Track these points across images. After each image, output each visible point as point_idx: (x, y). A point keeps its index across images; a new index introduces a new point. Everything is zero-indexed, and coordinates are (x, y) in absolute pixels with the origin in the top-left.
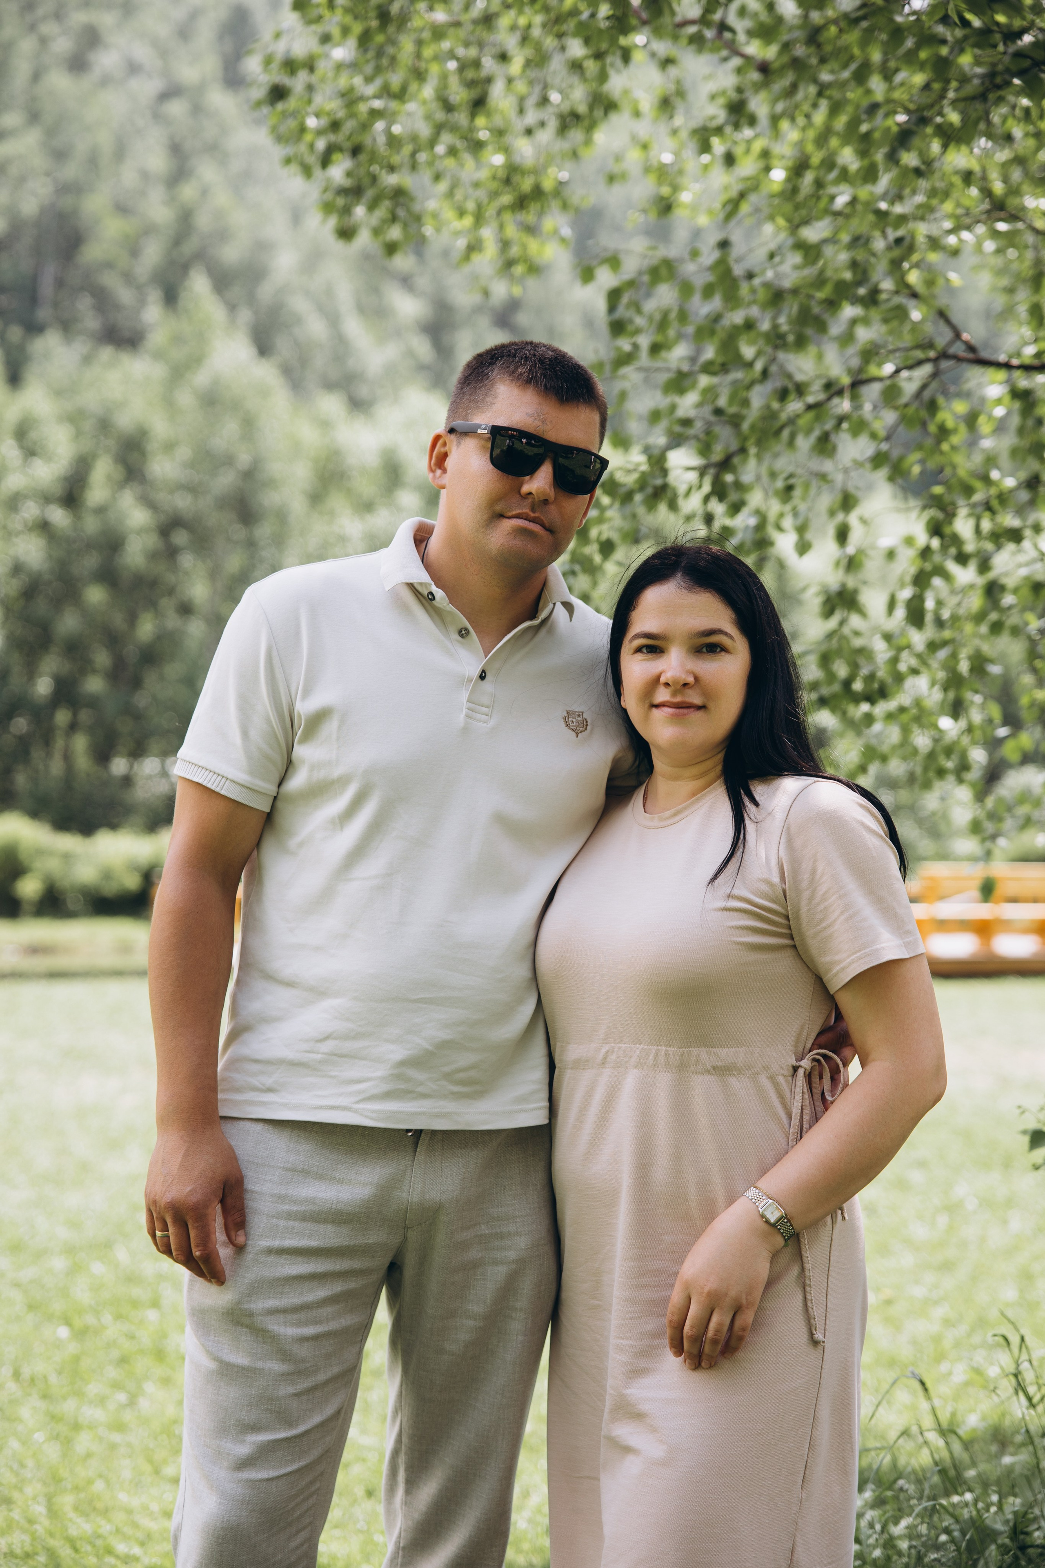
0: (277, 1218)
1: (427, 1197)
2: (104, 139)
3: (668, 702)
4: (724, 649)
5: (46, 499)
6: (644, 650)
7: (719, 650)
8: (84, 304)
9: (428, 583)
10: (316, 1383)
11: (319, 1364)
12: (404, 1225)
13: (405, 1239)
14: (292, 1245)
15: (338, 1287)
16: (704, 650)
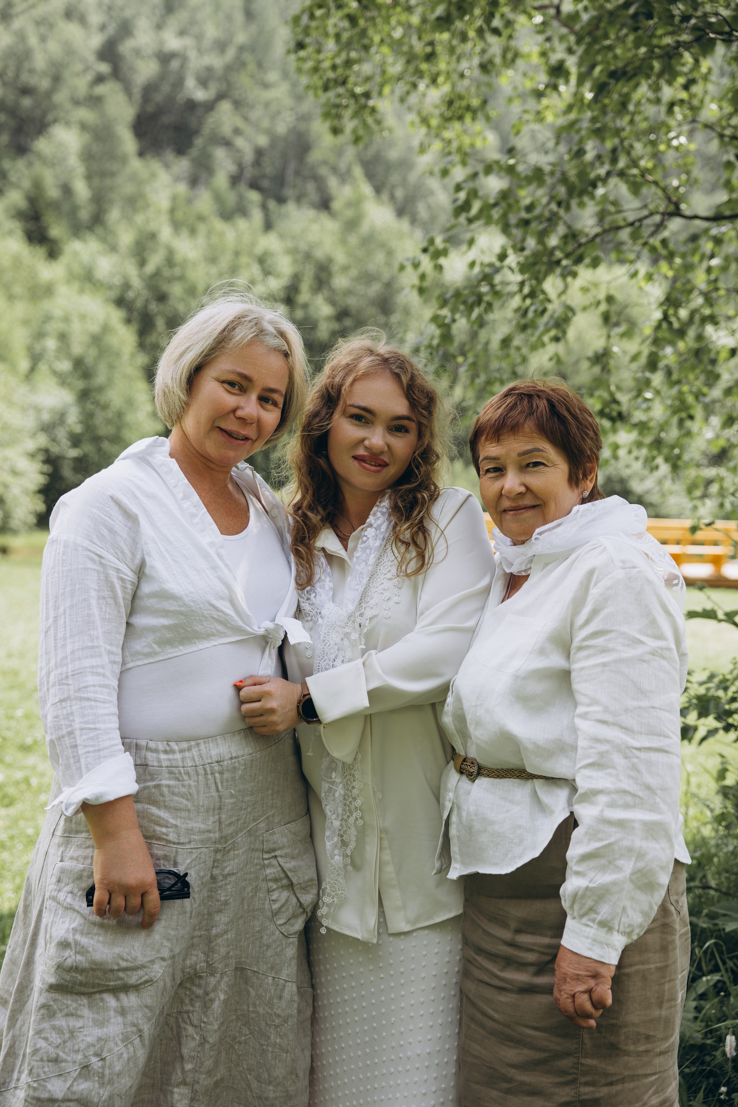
8: (311, 187)
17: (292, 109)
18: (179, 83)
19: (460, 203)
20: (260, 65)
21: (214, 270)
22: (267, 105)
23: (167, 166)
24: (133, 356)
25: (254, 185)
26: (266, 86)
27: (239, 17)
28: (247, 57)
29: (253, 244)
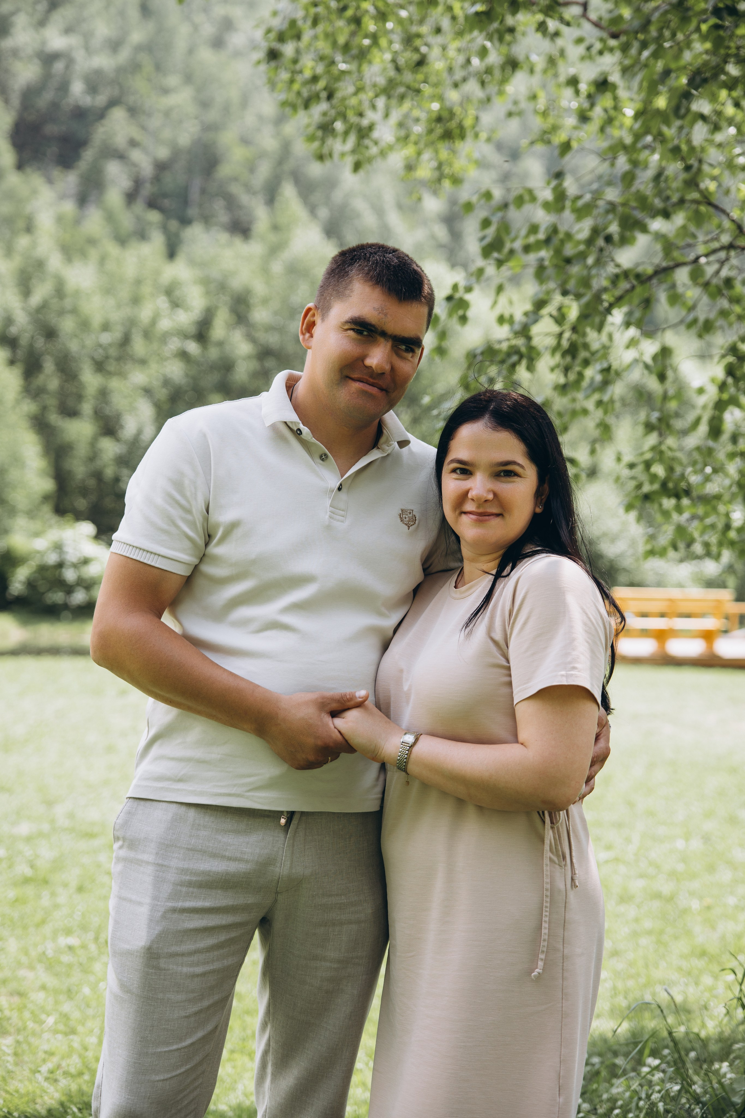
0: (181, 886)
1: (294, 871)
2: (234, 94)
3: (473, 512)
4: (516, 475)
5: (185, 336)
6: (458, 471)
7: (513, 474)
8: (219, 206)
9: (297, 422)
10: (201, 1008)
11: (205, 994)
12: (275, 891)
13: (276, 901)
14: (191, 905)
15: (223, 937)
16: (502, 474)
17: (196, 118)
18: (64, 87)
19: (488, 240)
20: (158, 67)
21: (111, 302)
22: (167, 113)
23: (50, 181)
24: (18, 402)
25: (152, 204)
26: (166, 91)
27: (134, 13)
28: (144, 59)
29: (157, 273)
